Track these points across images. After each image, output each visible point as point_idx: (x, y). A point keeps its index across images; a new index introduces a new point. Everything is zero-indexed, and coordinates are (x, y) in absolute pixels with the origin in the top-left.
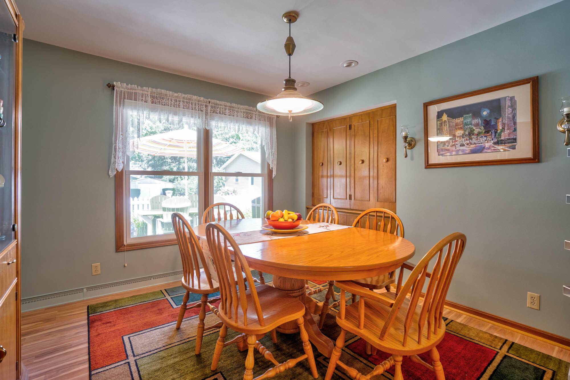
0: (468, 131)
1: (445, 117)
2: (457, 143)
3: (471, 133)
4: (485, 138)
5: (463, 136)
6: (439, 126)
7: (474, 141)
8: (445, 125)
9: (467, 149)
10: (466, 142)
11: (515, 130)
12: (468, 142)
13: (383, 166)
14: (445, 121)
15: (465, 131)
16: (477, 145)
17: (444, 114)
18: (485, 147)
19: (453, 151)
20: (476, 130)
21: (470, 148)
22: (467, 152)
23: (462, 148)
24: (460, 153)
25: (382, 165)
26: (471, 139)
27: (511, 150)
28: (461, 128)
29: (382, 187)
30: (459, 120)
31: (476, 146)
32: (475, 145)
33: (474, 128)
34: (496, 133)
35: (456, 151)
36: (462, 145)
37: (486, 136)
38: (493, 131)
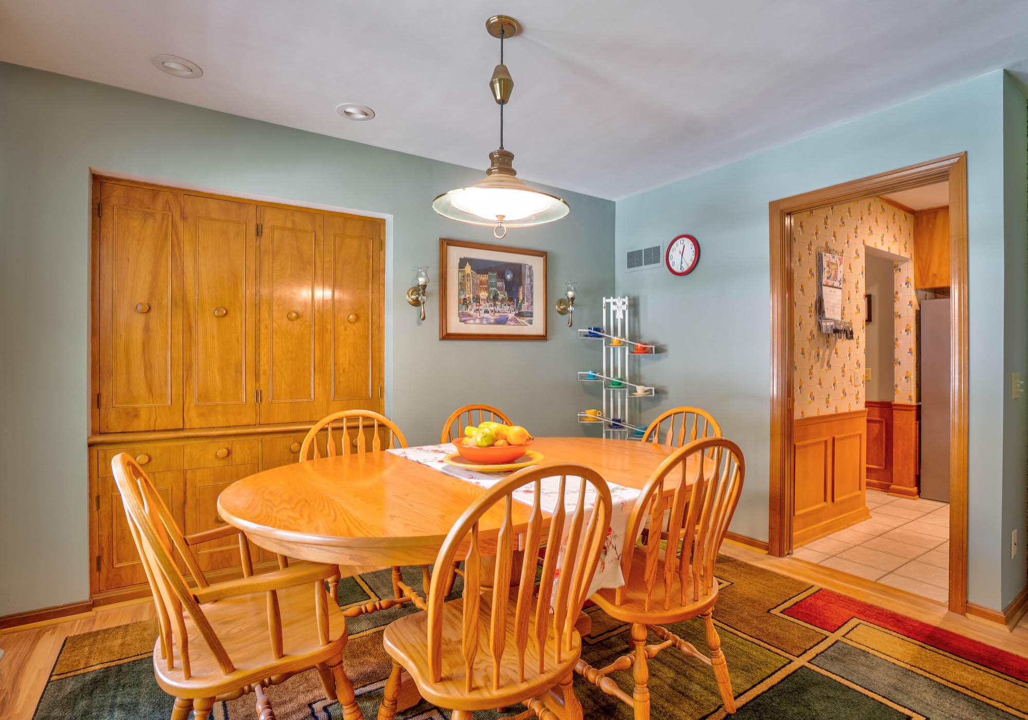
0: (492, 295)
1: (468, 269)
2: (481, 307)
3: (495, 298)
4: (508, 307)
5: (488, 300)
6: (461, 280)
7: (498, 309)
8: (468, 280)
9: (491, 317)
10: (490, 308)
11: (532, 304)
12: (492, 308)
13: (346, 329)
14: (468, 275)
15: (490, 294)
16: (501, 314)
17: (468, 264)
18: (508, 318)
19: (477, 318)
20: (500, 295)
21: (495, 317)
22: (492, 321)
23: (486, 315)
24: (485, 322)
25: (343, 328)
26: (495, 305)
27: (529, 324)
28: (486, 289)
29: (344, 371)
30: (484, 278)
31: (500, 316)
32: (499, 314)
33: (499, 292)
34: (517, 302)
35: (480, 318)
36: (487, 312)
37: (509, 305)
38: (515, 300)
